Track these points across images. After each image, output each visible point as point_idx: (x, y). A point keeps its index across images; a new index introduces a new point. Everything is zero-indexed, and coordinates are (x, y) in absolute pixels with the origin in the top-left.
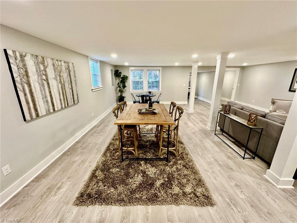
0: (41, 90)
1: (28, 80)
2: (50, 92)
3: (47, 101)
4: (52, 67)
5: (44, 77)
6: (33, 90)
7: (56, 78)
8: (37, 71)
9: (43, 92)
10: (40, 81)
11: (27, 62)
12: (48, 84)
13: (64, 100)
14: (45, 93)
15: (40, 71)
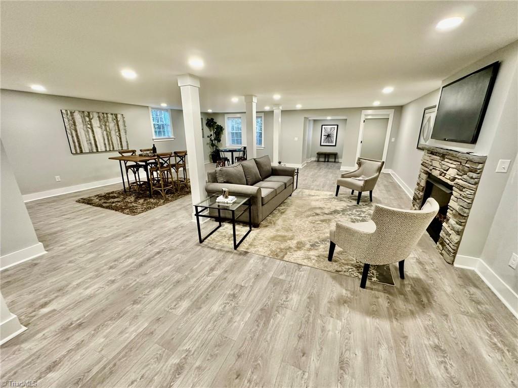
0: (85, 135)
1: (75, 128)
2: (94, 137)
3: (91, 143)
4: (97, 119)
5: (89, 126)
6: (79, 135)
7: (101, 127)
8: (83, 122)
9: (88, 137)
10: (85, 129)
11: (75, 116)
12: (93, 131)
13: (109, 144)
14: (89, 137)
15: (86, 122)
